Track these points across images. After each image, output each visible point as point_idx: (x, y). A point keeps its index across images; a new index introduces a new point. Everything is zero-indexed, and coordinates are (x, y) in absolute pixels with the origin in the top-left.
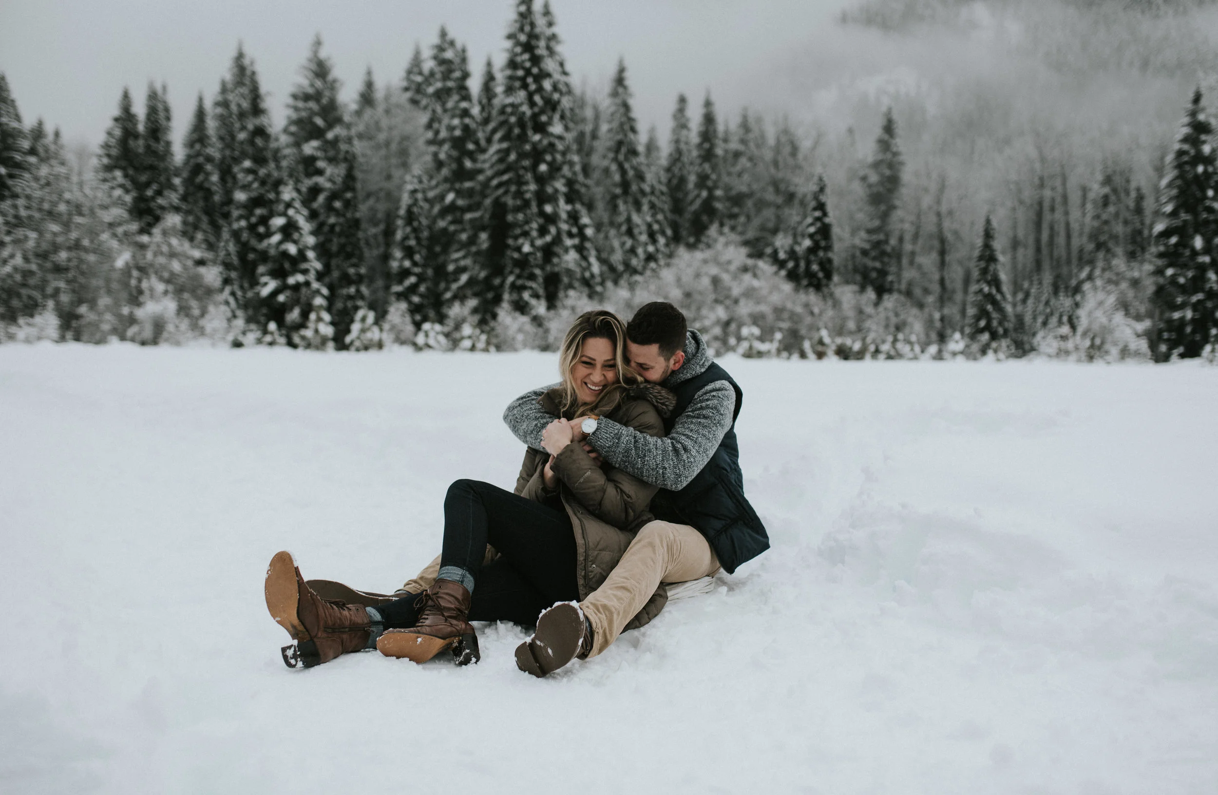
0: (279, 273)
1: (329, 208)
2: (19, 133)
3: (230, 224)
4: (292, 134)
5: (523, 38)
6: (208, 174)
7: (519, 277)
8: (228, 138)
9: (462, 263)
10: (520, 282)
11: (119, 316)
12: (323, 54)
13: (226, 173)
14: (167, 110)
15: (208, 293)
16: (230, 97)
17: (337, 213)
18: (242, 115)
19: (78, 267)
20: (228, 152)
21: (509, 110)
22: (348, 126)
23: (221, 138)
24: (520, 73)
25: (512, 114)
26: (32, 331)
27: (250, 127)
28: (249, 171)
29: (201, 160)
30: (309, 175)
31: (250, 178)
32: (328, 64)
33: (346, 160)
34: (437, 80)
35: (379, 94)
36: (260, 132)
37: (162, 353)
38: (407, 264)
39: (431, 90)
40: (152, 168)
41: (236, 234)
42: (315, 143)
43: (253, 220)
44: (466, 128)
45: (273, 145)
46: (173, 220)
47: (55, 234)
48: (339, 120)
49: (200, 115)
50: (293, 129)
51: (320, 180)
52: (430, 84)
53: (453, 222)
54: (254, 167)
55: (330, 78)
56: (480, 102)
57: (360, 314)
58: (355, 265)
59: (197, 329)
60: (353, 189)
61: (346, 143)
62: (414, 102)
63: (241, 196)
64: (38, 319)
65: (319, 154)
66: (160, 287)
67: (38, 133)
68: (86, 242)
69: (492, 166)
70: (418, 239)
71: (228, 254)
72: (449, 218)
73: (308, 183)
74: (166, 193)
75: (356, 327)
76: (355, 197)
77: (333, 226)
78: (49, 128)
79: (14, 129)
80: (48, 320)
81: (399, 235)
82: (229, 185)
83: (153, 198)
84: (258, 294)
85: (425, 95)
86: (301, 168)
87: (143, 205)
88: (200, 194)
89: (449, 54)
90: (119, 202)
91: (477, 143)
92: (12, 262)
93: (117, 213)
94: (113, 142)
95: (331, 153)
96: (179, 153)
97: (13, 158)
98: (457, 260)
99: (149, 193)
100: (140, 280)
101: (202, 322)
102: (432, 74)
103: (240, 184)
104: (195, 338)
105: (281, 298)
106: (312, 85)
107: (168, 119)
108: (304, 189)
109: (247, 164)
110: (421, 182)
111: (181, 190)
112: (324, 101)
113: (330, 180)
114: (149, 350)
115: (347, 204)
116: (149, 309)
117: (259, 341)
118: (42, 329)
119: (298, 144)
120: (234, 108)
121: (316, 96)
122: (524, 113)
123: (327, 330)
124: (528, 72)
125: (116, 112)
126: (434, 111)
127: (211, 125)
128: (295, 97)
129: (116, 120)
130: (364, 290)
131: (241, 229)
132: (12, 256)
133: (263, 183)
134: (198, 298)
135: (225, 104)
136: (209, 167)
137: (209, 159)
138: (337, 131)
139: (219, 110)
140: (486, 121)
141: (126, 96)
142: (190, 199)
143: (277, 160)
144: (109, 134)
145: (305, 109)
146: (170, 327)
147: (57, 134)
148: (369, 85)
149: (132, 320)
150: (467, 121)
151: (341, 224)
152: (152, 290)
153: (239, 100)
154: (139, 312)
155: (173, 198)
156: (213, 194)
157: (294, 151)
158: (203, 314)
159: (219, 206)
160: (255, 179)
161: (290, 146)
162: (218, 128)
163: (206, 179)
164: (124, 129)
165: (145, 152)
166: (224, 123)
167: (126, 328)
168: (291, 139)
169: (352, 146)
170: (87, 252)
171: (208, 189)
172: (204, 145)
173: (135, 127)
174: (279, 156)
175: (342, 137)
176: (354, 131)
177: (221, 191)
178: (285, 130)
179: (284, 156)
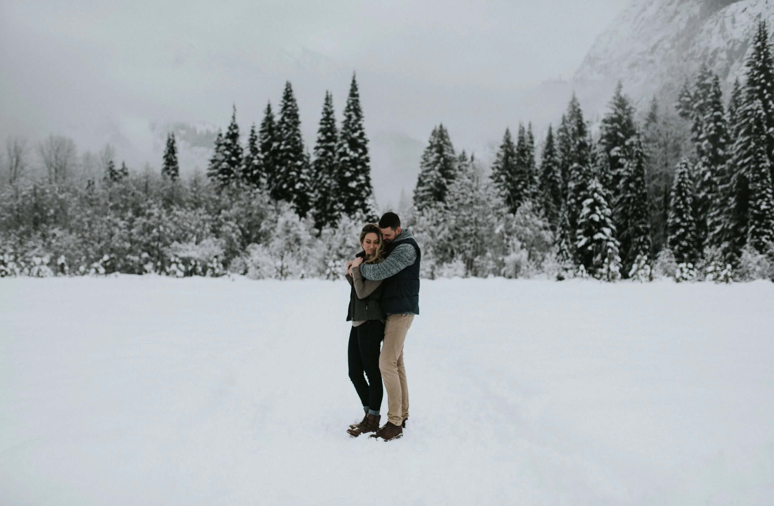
0: (589, 233)
1: (627, 187)
2: (453, 160)
3: (566, 200)
4: (603, 144)
5: (759, 64)
6: (554, 172)
7: (757, 226)
8: (565, 150)
9: (716, 219)
10: (758, 230)
11: (496, 261)
12: (622, 94)
13: (565, 171)
14: (531, 137)
15: (548, 247)
16: (568, 125)
17: (632, 190)
18: (574, 136)
19: (475, 234)
20: (566, 158)
21: (749, 113)
22: (639, 136)
23: (563, 150)
24: (758, 88)
25: (751, 116)
26: (451, 271)
27: (578, 143)
28: (578, 169)
29: (550, 164)
30: (613, 168)
31: (578, 173)
32: (626, 98)
33: (637, 156)
34: (700, 99)
35: (660, 113)
36: (583, 145)
37: (520, 283)
38: (678, 220)
39: (696, 106)
40: (521, 172)
41: (569, 208)
42: (617, 148)
43: (579, 198)
44: (719, 129)
45: (593, 152)
46: (527, 205)
47: (464, 216)
48: (633, 133)
49: (550, 138)
50: (604, 141)
51: (621, 170)
52: (695, 102)
53: (709, 192)
54: (581, 166)
55: (627, 107)
56: (730, 110)
57: (638, 257)
58: (642, 223)
59: (539, 267)
60: (642, 175)
61: (636, 146)
62: (683, 115)
63: (572, 185)
64: (454, 264)
65: (619, 154)
66: (519, 244)
67: (463, 158)
68: (480, 220)
69: (737, 153)
70: (685, 204)
71: (564, 220)
72: (707, 189)
73: (614, 173)
74: (529, 186)
75: (635, 266)
76: (643, 180)
77: (629, 198)
78: (468, 156)
79: (451, 157)
80: (459, 264)
81: (672, 203)
82: (567, 178)
83: (522, 190)
84: (576, 246)
85: (692, 109)
86: (608, 164)
87: (517, 194)
88: (551, 184)
89: (708, 81)
90: (499, 195)
91: (727, 137)
92: (443, 233)
93: (500, 200)
94: (500, 160)
95: (628, 154)
96: (538, 161)
97: (450, 173)
98: (712, 218)
99: (520, 186)
100: (508, 240)
101: (543, 264)
102: (696, 95)
103: (572, 177)
104: (539, 274)
105: (590, 248)
106: (616, 113)
107: (532, 142)
108: (611, 178)
109: (575, 165)
110: (686, 167)
111: (539, 182)
112: (624, 122)
113: (627, 170)
114: (513, 281)
115: (638, 184)
116: (513, 257)
117: (575, 276)
118: (455, 270)
119: (608, 150)
120: (570, 132)
121: (619, 120)
122: (761, 114)
123: (615, 268)
124: (764, 86)
125: (502, 143)
126: (698, 119)
127: (557, 143)
128: (605, 121)
129: (502, 147)
130: (649, 238)
131: (572, 204)
132: (443, 229)
133: (585, 176)
134: (541, 250)
135: (565, 130)
136: (555, 168)
137: (555, 163)
138: (634, 139)
139: (561, 134)
140: (734, 122)
141: (507, 133)
142: (544, 187)
143: (594, 161)
144: (498, 155)
145: (612, 128)
146: (524, 267)
147: (472, 158)
148: (655, 107)
149: (502, 264)
150: (719, 124)
151: (634, 198)
152: (514, 245)
153: (572, 126)
154: (507, 259)
155: (534, 188)
156: (558, 183)
157: (604, 155)
158: (543, 260)
159: (561, 191)
160: (580, 174)
161: (603, 152)
162: (561, 144)
163: (554, 175)
164: (507, 152)
165: (518, 164)
166: (564, 141)
167: (500, 269)
168: (603, 147)
169: (641, 148)
170: (481, 225)
171: (555, 181)
172: (552, 156)
173: (512, 150)
174: (596, 158)
175: (635, 143)
176: (642, 139)
177: (562, 182)
178: (600, 142)
179: (598, 158)
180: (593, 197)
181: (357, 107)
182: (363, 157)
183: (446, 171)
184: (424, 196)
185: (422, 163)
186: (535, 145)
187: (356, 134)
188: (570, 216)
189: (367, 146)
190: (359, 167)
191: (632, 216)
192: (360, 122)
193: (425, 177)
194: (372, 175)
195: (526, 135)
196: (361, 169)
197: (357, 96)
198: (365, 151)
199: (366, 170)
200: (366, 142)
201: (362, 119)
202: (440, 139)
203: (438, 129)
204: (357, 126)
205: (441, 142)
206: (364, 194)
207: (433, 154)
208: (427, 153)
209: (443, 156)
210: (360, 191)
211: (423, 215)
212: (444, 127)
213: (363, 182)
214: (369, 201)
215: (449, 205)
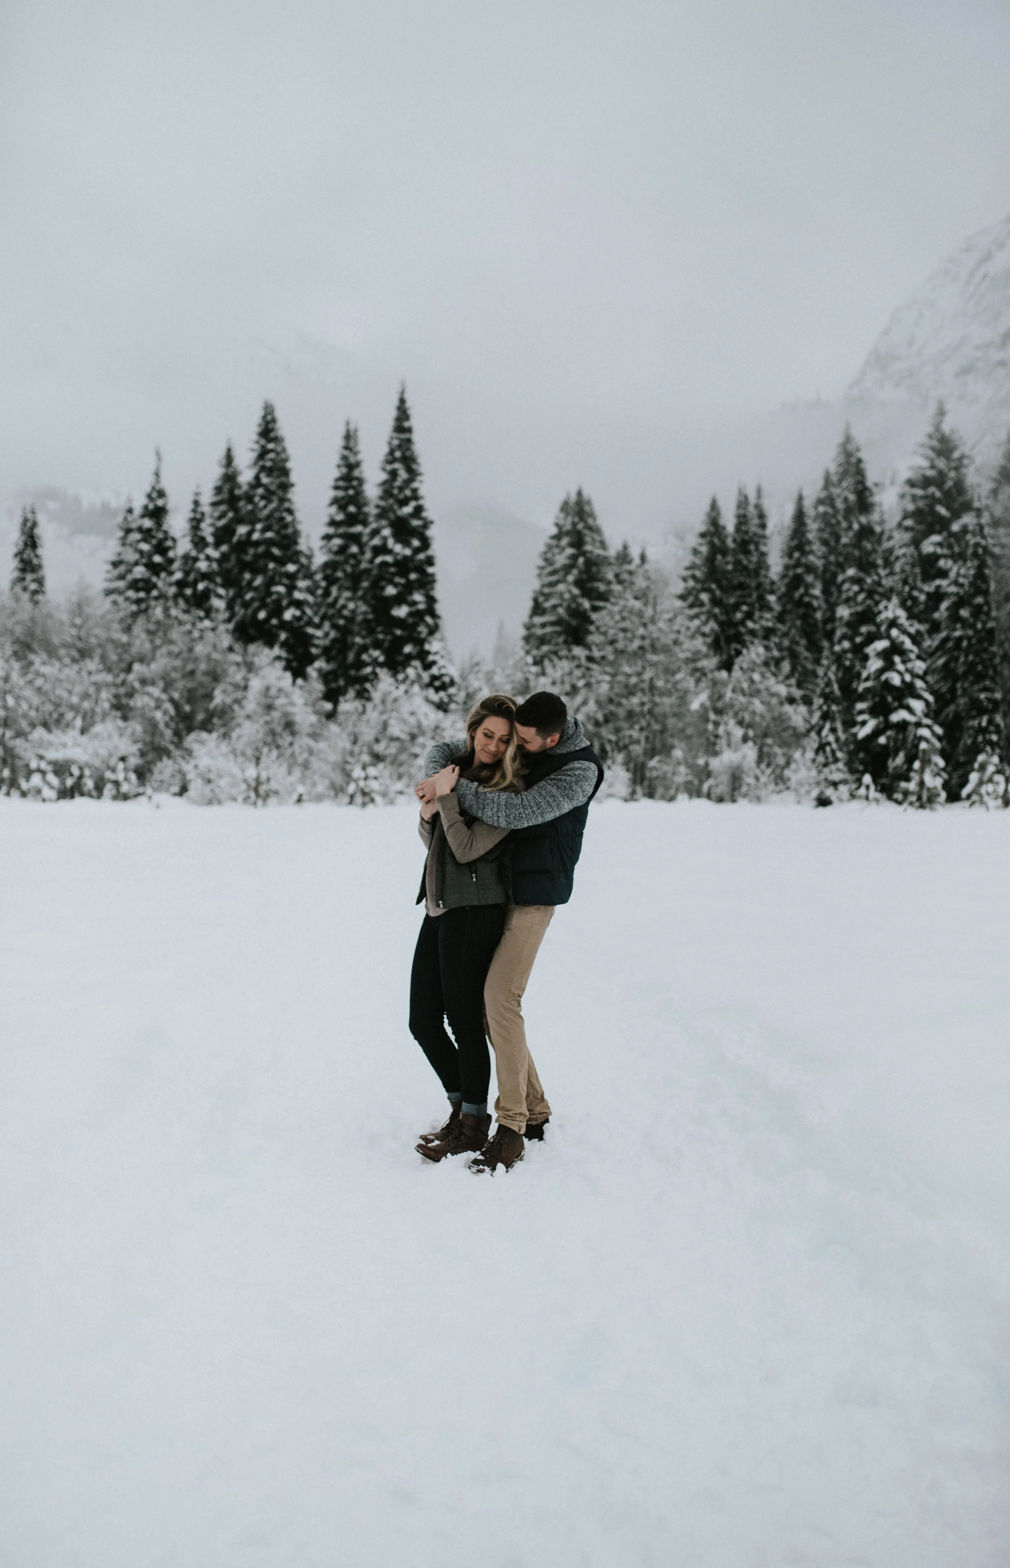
0: (881, 709)
1: (954, 617)
2: (604, 561)
3: (832, 645)
4: (907, 529)
6: (808, 587)
8: (831, 541)
11: (691, 767)
12: (946, 428)
13: (830, 584)
14: (762, 516)
15: (797, 738)
16: (836, 491)
17: (965, 623)
18: (848, 512)
19: (650, 712)
20: (832, 558)
22: (979, 512)
23: (825, 542)
27: (856, 526)
28: (856, 580)
29: (799, 571)
30: (927, 577)
31: (856, 588)
32: (955, 437)
33: (975, 555)
36: (866, 532)
37: (742, 808)
40: (741, 586)
41: (838, 659)
42: (936, 538)
43: (858, 640)
45: (886, 545)
46: (756, 652)
47: (628, 676)
48: (967, 507)
49: (800, 517)
50: (909, 522)
51: (944, 583)
54: (861, 575)
55: (956, 455)
57: (981, 758)
58: (985, 689)
59: (780, 779)
60: (985, 593)
61: (974, 534)
63: (843, 612)
65: (939, 551)
66: (739, 732)
67: (624, 557)
68: (660, 683)
71: (828, 684)
73: (929, 588)
74: (757, 614)
75: (974, 777)
76: (987, 603)
77: (960, 639)
78: (635, 553)
79: (599, 556)
80: (619, 775)
82: (833, 599)
83: (742, 622)
84: (855, 735)
86: (918, 570)
87: (732, 631)
88: (801, 611)
90: (699, 632)
92: (585, 709)
93: (699, 644)
94: (698, 561)
95: (957, 549)
96: (776, 564)
97: (597, 588)
99: (739, 616)
100: (717, 724)
101: (787, 773)
103: (844, 596)
104: (780, 792)
105: (882, 740)
106: (932, 467)
107: (763, 526)
108: (922, 598)
111: (777, 608)
112: (949, 484)
113: (956, 583)
114: (727, 808)
115: (977, 611)
116: (727, 758)
117: (853, 796)
119: (916, 543)
120: (840, 504)
121: (939, 480)
123: (934, 782)
125: (702, 526)
127: (813, 528)
128: (911, 483)
129: (703, 535)
130: (998, 719)
131: (845, 651)
132: (585, 703)
133: (870, 594)
134: (783, 744)
135: (829, 501)
136: (810, 578)
137: (810, 569)
138: (968, 519)
139: (821, 509)
141: (714, 506)
142: (788, 617)
143: (888, 564)
144: (695, 552)
145: (925, 497)
146: (751, 780)
147: (643, 558)
149: (706, 773)
151: (969, 638)
152: (728, 734)
153: (845, 493)
154: (715, 763)
155: (767, 620)
156: (815, 610)
157: (911, 550)
158: (788, 764)
159: (820, 625)
160: (862, 590)
161: (905, 545)
162: (821, 530)
163: (806, 593)
164: (712, 545)
165: (735, 570)
166: (828, 524)
167: (701, 783)
168: (907, 536)
169: (984, 537)
170: (661, 694)
171: (809, 605)
172: (804, 553)
173: (723, 542)
174: (892, 558)
175: (971, 528)
176: (985, 519)
177: (824, 606)
178: (900, 525)
179: (897, 558)
180: (888, 637)
181: (408, 453)
182: (421, 556)
183: (589, 585)
184: (545, 635)
185: (542, 568)
186: (768, 531)
187: (408, 510)
188: (840, 674)
189: (430, 532)
190: (413, 576)
191: (966, 674)
192: (415, 485)
193: (547, 597)
194: (439, 591)
195: (752, 511)
196: (417, 581)
197: (409, 430)
198: (426, 544)
199: (426, 582)
200: (427, 524)
201: (419, 478)
202: (576, 520)
203: (573, 498)
204: (408, 493)
205: (580, 526)
206: (423, 630)
207: (563, 549)
208: (550, 547)
209: (584, 554)
210: (416, 625)
211: (543, 673)
212: (586, 493)
213: (421, 607)
214: (434, 646)
215: (596, 654)
